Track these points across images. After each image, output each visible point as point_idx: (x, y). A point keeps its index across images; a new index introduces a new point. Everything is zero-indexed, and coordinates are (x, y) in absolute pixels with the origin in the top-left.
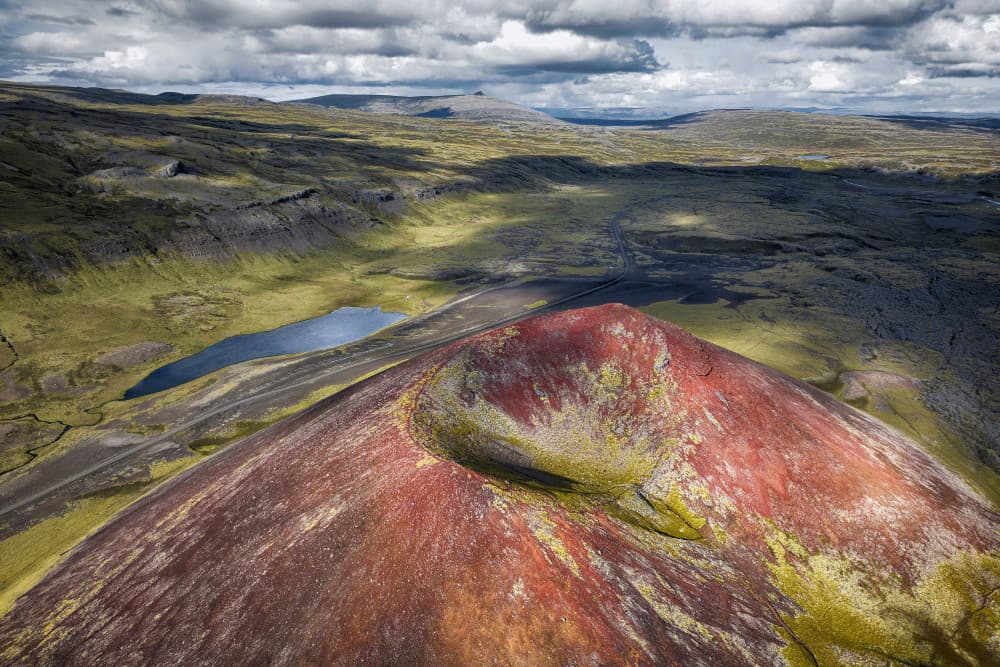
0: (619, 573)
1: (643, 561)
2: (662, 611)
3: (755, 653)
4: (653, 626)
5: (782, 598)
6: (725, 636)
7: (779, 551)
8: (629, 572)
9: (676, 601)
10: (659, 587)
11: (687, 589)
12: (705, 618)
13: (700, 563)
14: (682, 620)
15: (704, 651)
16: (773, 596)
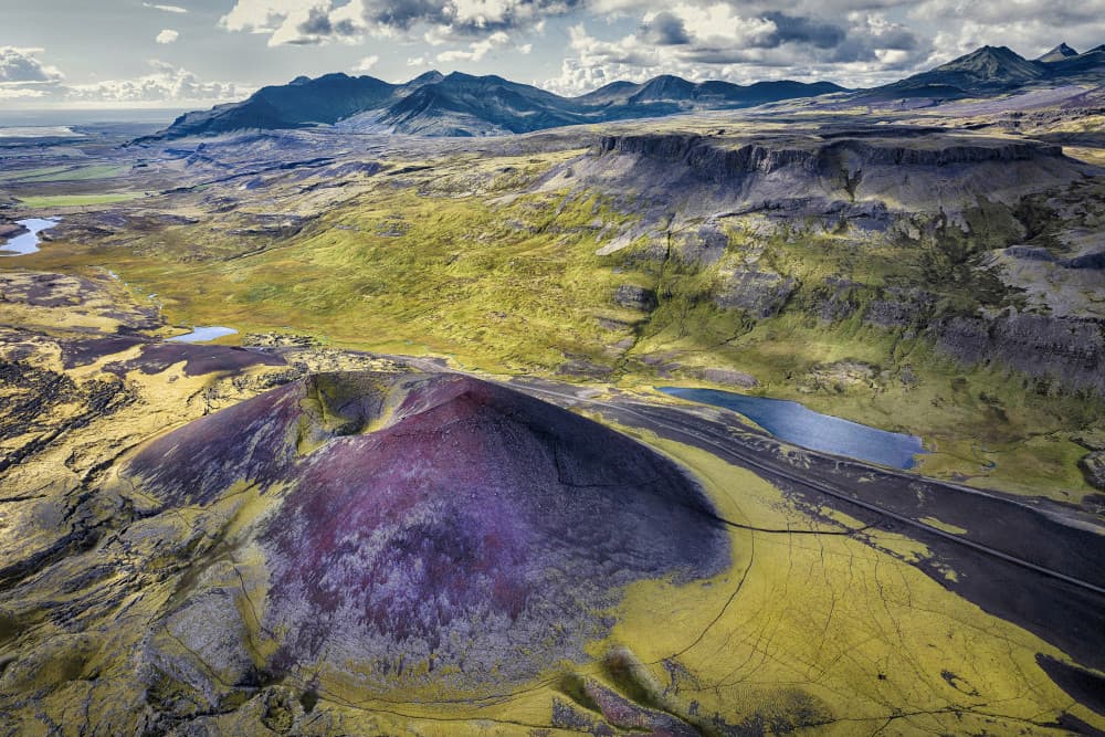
0: (272, 418)
1: (278, 427)
2: (258, 433)
3: (242, 467)
4: (253, 431)
5: (268, 486)
6: (250, 456)
7: (289, 485)
8: (273, 422)
9: (263, 438)
10: (268, 431)
11: (268, 444)
12: (256, 449)
13: (284, 452)
14: (255, 440)
15: (244, 448)
16: (269, 481)
